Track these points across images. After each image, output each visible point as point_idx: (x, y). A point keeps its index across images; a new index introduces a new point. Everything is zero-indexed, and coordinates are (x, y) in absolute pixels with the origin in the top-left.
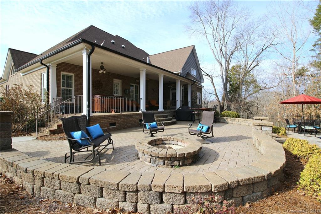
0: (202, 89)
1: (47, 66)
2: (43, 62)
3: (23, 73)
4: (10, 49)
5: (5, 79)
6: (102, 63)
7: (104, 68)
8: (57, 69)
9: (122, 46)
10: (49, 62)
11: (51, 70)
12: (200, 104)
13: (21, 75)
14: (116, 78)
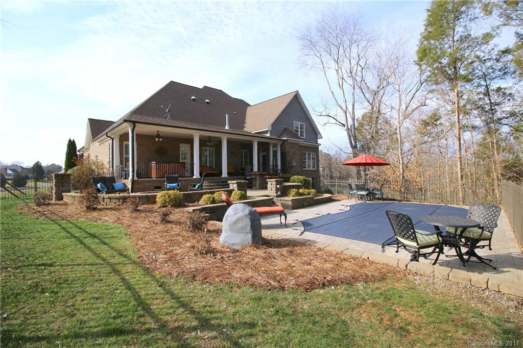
0: (318, 148)
1: (112, 138)
2: (108, 135)
3: (99, 142)
4: (89, 119)
5: (87, 147)
6: (158, 131)
7: (161, 135)
8: (120, 139)
9: (207, 101)
10: (113, 134)
11: (114, 141)
12: (315, 169)
13: (98, 144)
14: (183, 143)
